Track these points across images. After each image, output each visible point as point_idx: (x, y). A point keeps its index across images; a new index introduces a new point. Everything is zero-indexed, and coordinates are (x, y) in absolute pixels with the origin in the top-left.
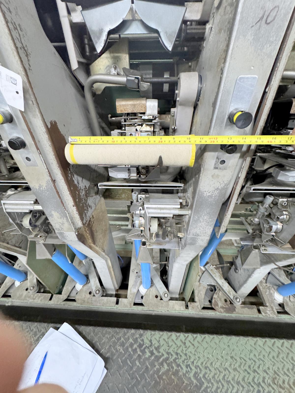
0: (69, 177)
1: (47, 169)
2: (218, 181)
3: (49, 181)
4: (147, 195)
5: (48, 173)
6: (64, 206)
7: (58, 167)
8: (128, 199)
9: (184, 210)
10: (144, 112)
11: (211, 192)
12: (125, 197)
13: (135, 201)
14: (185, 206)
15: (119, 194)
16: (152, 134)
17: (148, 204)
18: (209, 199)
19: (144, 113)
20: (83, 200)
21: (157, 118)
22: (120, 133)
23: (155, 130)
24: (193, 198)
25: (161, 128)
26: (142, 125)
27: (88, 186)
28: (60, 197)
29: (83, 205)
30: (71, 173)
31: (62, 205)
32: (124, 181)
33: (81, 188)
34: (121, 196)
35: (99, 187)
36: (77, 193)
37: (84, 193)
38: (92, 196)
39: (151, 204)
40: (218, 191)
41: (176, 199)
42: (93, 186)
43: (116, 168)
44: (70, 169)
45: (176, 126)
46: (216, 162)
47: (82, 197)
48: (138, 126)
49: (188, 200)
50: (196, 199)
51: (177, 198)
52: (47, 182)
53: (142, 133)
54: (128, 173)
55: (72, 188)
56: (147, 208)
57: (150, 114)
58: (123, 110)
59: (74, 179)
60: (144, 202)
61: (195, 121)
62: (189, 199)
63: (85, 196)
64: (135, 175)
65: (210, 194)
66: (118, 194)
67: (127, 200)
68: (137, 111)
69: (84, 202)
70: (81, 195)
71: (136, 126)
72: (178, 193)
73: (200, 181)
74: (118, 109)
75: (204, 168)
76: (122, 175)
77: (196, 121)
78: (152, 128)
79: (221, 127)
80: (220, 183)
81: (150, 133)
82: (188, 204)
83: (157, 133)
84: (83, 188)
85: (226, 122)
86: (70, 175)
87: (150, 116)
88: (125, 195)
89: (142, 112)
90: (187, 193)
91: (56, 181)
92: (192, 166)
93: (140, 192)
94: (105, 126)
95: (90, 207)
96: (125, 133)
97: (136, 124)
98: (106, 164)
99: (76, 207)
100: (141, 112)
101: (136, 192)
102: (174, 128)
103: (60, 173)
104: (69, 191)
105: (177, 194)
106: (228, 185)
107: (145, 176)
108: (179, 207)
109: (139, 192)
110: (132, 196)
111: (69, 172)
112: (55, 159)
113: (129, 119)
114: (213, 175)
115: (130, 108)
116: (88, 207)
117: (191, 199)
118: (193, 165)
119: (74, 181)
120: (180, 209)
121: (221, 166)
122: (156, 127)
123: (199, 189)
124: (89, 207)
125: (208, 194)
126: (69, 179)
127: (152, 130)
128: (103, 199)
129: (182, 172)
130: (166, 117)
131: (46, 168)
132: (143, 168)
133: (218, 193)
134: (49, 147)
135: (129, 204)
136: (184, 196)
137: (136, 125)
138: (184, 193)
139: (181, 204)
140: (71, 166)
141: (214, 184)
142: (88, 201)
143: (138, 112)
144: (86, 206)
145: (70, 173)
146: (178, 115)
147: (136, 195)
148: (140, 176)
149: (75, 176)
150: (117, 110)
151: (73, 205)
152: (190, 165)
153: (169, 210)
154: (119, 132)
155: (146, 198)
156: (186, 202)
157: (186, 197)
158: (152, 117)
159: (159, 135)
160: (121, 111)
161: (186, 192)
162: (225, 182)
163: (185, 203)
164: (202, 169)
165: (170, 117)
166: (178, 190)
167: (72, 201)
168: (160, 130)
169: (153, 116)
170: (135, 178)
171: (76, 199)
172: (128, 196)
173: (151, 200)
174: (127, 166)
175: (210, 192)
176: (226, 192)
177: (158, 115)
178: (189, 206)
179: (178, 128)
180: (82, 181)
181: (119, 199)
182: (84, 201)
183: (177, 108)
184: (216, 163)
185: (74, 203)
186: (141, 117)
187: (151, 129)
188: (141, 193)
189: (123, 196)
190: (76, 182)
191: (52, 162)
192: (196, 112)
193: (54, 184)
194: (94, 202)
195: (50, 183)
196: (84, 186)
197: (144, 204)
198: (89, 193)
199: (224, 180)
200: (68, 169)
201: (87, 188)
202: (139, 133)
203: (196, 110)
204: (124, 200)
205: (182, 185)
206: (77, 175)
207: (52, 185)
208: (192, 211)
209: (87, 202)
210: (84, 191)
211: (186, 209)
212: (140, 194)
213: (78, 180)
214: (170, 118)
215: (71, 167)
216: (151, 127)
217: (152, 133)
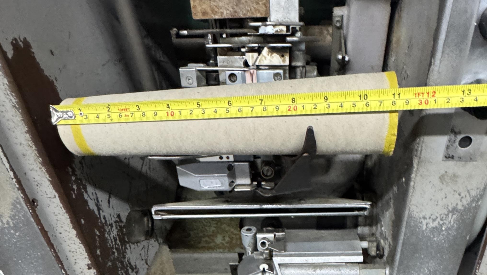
0: (73, 190)
1: (12, 170)
2: (455, 191)
3: (20, 203)
4: (280, 234)
5: (14, 180)
6: (63, 267)
7: (40, 166)
8: (231, 249)
9: (374, 268)
10: (263, 16)
11: (439, 219)
12: (224, 242)
13: (249, 250)
14: (375, 257)
15: (208, 236)
16: (287, 75)
17: (283, 256)
18: (434, 237)
19: (264, 20)
20: (114, 250)
21: (297, 31)
22: (204, 73)
23: (294, 64)
24: (395, 236)
25: (309, 60)
26: (259, 51)
27: (127, 214)
28: (51, 245)
29: (114, 264)
30: (78, 181)
31: (57, 266)
32: (217, 199)
33: (106, 221)
34: (214, 242)
35: (155, 217)
36: (98, 233)
37: (115, 232)
38: (138, 242)
39: (291, 256)
40: (455, 216)
41: (353, 241)
42: (137, 215)
43: (196, 165)
44: (74, 170)
45: (346, 53)
46: (449, 141)
47: (111, 244)
48: (250, 54)
49: (382, 241)
50: (402, 238)
51: (354, 239)
52: (13, 204)
53: (260, 71)
54: (229, 176)
55: (83, 222)
56: (280, 265)
57: (280, 20)
58: (209, 10)
59: (86, 196)
60: (271, 251)
61: (394, 39)
62: (385, 239)
63: (118, 242)
64: (248, 181)
65: (436, 224)
66: (205, 236)
67: (229, 251)
68: (245, 14)
69: (118, 258)
70: (109, 238)
71: (243, 54)
72: (356, 226)
73: (411, 190)
74: (195, 7)
75: (420, 158)
76: (212, 182)
77: (399, 40)
78: (287, 58)
79: (461, 51)
80: (459, 195)
81: (281, 71)
82: (382, 253)
83: (298, 71)
84: (112, 220)
85: (473, 37)
86: (75, 187)
87: (281, 25)
88: (224, 237)
89: (259, 15)
90: (379, 225)
91: (37, 201)
92: (391, 153)
93: (262, 228)
94: (162, 59)
95: (133, 270)
96: (217, 71)
97: (244, 47)
98: (170, 151)
99: (95, 271)
100: (255, 16)
101: (251, 227)
102: (344, 58)
103: (46, 180)
104: (74, 228)
105: (355, 230)
106: (478, 200)
107: (272, 184)
108: (361, 259)
109: (259, 227)
110: (240, 239)
111: (73, 178)
112: (31, 143)
113: (224, 36)
114: (443, 176)
115: (226, 6)
116: (127, 270)
117: (390, 239)
118: (393, 150)
119: (86, 202)
120: (363, 265)
121: (462, 151)
122: (298, 56)
123: (409, 210)
124: (130, 270)
125: (432, 225)
126: (74, 196)
127: (287, 63)
128: (166, 248)
129: (365, 173)
130: (321, 33)
131: (8, 166)
132: (267, 163)
133: (455, 221)
134: (13, 110)
135: (233, 262)
136: (373, 234)
137: (243, 50)
138: (370, 225)
139: (365, 252)
140: (77, 161)
141: (446, 198)
142: (128, 254)
143: (249, 15)
144: (123, 267)
145: (75, 181)
146: (352, 25)
147: (250, 235)
148: (259, 185)
149: (90, 189)
150: (193, 10)
151: (88, 265)
152: (387, 150)
153: (335, 269)
154: (199, 71)
155: (277, 240)
156: (378, 248)
157: (378, 235)
158: (284, 29)
159: (304, 75)
160: (204, 13)
161: (376, 225)
162: (473, 193)
163: (375, 249)
164: (415, 162)
165: (331, 31)
166: (357, 217)
167: (86, 255)
168: (308, 63)
169: (288, 27)
170: (248, 189)
171: (96, 248)
172: (232, 239)
173: (290, 245)
174: (225, 159)
175: (437, 218)
176: (474, 217)
177: (302, 23)
178: (385, 258)
179: (352, 59)
180: (109, 202)
181: (209, 249)
182: (116, 254)
183: (349, 6)
184: (449, 144)
185: (90, 261)
186: (257, 29)
187: (284, 61)
188: (265, 229)
189: (219, 240)
190: (92, 205)
191: (25, 152)
192: (397, 15)
193: (34, 211)
194: (143, 258)
195: (22, 208)
196: (116, 216)
197: (271, 256)
198: (130, 234)
199: (469, 189)
200: (70, 170)
201: (124, 220)
202: (252, 71)
203: (397, 12)
204: (221, 250)
205: (366, 205)
206: (96, 185)
207: (29, 213)
208: (392, 269)
209: (124, 257)
210: (114, 228)
211: (377, 265)
212: (260, 231)
213: (97, 199)
214: (332, 35)
215: (77, 165)
216: (283, 56)
217: (288, 72)
